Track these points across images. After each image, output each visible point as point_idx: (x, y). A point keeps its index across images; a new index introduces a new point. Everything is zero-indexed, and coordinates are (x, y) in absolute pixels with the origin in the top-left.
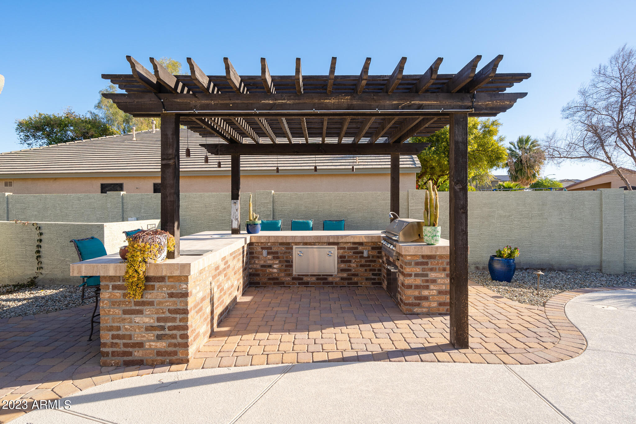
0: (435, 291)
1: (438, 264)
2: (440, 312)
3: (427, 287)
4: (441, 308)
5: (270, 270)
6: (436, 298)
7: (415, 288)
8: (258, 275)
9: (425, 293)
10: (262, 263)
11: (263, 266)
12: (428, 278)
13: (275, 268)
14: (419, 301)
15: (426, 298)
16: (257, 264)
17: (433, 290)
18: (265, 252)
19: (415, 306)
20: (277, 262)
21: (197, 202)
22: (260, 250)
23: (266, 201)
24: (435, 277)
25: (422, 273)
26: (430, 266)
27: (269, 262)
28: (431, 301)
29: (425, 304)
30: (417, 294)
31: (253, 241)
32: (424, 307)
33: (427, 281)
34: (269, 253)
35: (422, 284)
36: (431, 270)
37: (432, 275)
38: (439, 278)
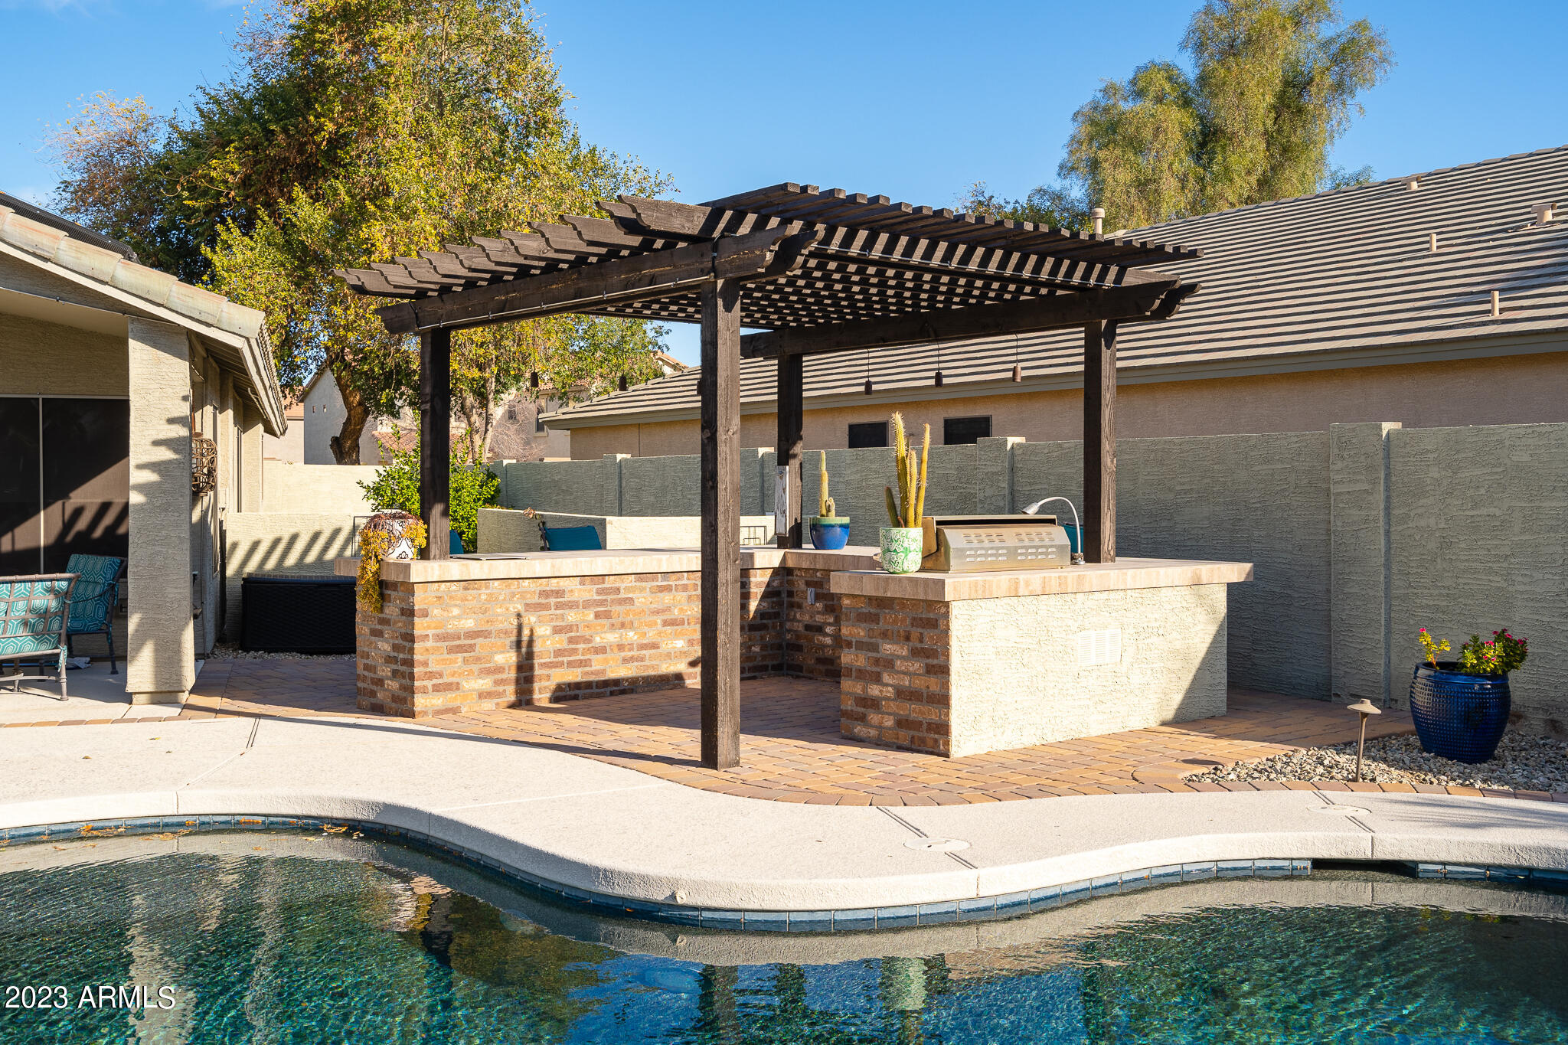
0: (890, 689)
1: (895, 622)
2: (900, 742)
3: (877, 679)
4: (902, 733)
5: (821, 638)
6: (893, 706)
7: (857, 677)
8: (799, 648)
9: (874, 690)
10: (806, 618)
11: (808, 627)
12: (879, 656)
13: (827, 635)
14: (862, 710)
15: (874, 704)
16: (799, 621)
17: (887, 685)
18: (810, 593)
19: (857, 719)
20: (831, 620)
21: (876, 472)
22: (803, 586)
23: (995, 470)
24: (891, 654)
25: (869, 640)
26: (882, 625)
27: (819, 618)
28: (883, 713)
29: (874, 718)
30: (859, 691)
31: (790, 564)
32: (872, 726)
33: (877, 661)
34: (818, 597)
35: (868, 668)
36: (885, 635)
37: (888, 648)
38: (899, 657)
